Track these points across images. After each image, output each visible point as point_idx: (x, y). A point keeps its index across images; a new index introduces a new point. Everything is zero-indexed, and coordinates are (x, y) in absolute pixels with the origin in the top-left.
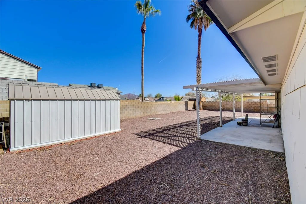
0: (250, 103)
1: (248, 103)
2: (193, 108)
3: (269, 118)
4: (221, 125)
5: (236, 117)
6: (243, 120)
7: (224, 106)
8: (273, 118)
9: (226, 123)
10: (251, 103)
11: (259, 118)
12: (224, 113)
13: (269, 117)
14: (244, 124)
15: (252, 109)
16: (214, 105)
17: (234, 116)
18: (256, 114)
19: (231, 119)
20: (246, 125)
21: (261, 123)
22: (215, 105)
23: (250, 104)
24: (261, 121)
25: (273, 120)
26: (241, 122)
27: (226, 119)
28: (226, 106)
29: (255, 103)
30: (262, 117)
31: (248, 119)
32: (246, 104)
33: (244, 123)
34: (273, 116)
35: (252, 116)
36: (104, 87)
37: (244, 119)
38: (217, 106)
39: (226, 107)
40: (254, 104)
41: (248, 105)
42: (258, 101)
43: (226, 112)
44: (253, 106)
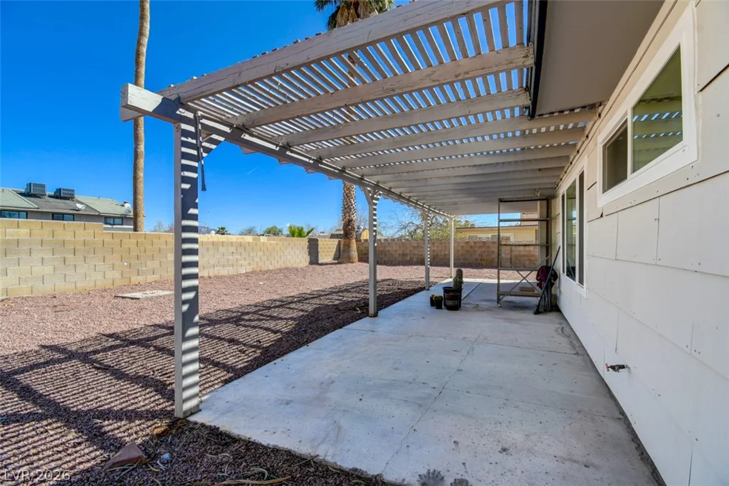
0: (473, 244)
1: (467, 243)
2: (334, 259)
3: (524, 281)
4: (372, 309)
5: (431, 280)
6: (446, 290)
7: (412, 252)
8: (536, 281)
9: (400, 300)
10: (475, 242)
11: (496, 281)
12: (410, 270)
13: (524, 278)
14: (450, 303)
15: (477, 259)
16: (387, 249)
17: (428, 277)
18: (485, 270)
19: (420, 286)
20: (456, 308)
21: (501, 297)
22: (391, 249)
23: (471, 247)
24: (502, 290)
25: (535, 285)
26: (442, 295)
27: (405, 287)
28: (416, 252)
29: (484, 242)
30: (502, 279)
31: (463, 286)
32: (463, 247)
33: (451, 300)
34: (534, 274)
35: (475, 277)
36: (77, 197)
37: (452, 285)
38: (396, 251)
39: (418, 254)
40: (480, 247)
41: (468, 248)
42: (488, 238)
43: (416, 267)
44: (479, 251)
